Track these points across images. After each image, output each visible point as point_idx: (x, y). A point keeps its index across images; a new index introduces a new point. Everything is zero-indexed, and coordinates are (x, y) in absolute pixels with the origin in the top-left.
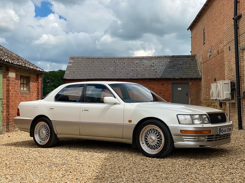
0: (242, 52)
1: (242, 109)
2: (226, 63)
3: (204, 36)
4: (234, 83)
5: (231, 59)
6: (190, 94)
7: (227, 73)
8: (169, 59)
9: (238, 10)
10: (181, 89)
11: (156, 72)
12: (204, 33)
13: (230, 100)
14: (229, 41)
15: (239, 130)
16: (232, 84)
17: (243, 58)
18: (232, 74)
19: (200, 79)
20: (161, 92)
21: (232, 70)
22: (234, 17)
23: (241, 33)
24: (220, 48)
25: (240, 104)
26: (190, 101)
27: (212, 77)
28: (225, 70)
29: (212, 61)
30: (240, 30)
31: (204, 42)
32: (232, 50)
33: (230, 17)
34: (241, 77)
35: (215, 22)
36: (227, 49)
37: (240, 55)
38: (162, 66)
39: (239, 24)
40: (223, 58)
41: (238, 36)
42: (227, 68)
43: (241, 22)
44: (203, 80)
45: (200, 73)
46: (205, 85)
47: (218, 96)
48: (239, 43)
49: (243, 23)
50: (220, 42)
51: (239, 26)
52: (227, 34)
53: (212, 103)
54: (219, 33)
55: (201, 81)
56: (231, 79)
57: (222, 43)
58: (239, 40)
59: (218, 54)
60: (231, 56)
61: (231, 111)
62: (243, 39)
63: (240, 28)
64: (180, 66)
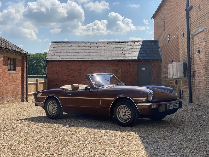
0: (193, 38)
1: (192, 86)
2: (181, 47)
3: (164, 24)
4: (186, 64)
5: (184, 44)
6: (153, 73)
7: (181, 56)
8: (135, 43)
9: (190, 3)
10: (145, 69)
11: (124, 55)
12: (164, 22)
13: (183, 78)
14: (183, 29)
15: (190, 103)
16: (185, 65)
17: (193, 43)
18: (184, 56)
19: (161, 60)
20: (128, 71)
21: (185, 53)
22: (187, 8)
23: (192, 22)
24: (177, 34)
25: (191, 81)
26: (152, 79)
27: (170, 59)
28: (180, 53)
29: (170, 46)
30: (191, 20)
31: (164, 29)
32: (185, 36)
33: (183, 8)
34: (191, 59)
35: (173, 12)
36: (182, 36)
37: (191, 40)
38: (129, 49)
39: (190, 14)
40: (178, 43)
41: (190, 24)
42: (181, 51)
43: (192, 13)
44: (163, 61)
45: (161, 56)
46: (165, 65)
47: (174, 75)
48: (191, 31)
49: (193, 14)
50: (177, 30)
51: (190, 16)
52: (181, 22)
53: (170, 81)
54: (176, 21)
55: (162, 62)
56: (184, 61)
57: (178, 30)
58: (190, 28)
59: (175, 39)
60: (184, 41)
61: (184, 87)
62: (194, 28)
63: (191, 18)
64: (145, 50)
